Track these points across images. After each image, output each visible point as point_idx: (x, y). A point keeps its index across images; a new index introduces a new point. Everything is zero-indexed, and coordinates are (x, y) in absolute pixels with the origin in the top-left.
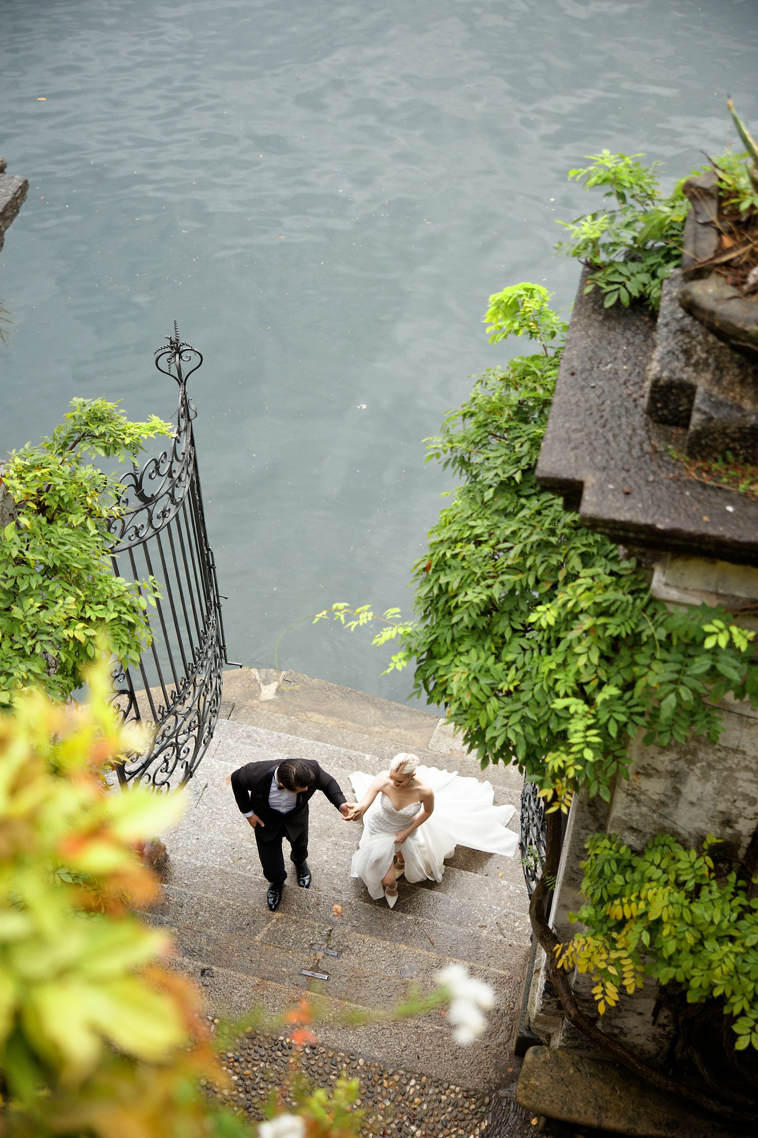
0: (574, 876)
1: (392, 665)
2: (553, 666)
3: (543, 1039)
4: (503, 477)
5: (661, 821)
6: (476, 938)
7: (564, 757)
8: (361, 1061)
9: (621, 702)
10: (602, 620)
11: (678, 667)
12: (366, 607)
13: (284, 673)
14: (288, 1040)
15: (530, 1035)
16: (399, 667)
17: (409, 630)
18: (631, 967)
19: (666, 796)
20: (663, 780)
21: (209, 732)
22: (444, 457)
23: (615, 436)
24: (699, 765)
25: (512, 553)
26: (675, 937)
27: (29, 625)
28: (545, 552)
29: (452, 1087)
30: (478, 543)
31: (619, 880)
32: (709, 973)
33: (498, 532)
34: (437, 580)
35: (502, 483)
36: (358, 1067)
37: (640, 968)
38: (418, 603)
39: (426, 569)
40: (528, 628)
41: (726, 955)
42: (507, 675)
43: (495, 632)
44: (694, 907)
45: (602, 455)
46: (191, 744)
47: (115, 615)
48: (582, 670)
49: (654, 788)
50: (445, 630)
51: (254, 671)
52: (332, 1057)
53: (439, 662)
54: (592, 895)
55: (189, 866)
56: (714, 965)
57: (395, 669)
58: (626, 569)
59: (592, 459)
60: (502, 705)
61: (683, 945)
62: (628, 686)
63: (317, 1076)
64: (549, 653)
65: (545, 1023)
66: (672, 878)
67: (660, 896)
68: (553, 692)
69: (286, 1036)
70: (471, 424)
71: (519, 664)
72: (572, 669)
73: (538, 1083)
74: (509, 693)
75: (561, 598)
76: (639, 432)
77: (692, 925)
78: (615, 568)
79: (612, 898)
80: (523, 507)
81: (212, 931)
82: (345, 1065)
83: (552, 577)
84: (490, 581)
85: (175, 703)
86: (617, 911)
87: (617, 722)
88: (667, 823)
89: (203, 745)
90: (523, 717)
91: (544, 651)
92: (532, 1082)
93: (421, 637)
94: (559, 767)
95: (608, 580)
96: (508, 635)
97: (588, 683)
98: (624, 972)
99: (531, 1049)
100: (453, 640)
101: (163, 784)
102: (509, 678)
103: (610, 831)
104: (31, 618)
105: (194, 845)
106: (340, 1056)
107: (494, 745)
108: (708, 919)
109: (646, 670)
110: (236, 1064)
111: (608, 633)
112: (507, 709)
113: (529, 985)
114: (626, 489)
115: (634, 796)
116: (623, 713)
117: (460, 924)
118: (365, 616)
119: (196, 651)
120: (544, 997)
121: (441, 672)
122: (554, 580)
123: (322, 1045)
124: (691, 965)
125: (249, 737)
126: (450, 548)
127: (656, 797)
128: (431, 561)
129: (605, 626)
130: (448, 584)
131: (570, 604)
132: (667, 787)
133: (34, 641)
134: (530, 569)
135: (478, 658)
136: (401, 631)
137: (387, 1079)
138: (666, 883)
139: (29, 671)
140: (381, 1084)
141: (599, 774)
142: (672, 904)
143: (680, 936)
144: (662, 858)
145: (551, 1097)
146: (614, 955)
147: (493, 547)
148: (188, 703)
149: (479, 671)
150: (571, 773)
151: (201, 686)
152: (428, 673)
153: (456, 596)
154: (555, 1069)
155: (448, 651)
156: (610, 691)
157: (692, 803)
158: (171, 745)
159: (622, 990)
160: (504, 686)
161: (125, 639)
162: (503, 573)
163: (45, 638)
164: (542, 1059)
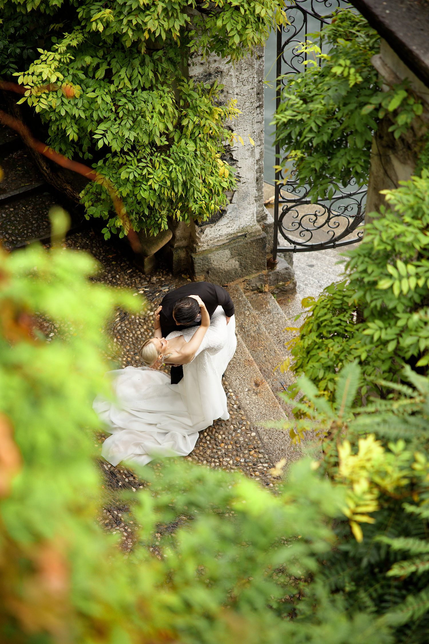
8: (254, 434)
14: (232, 394)
36: (249, 435)
52: (242, 420)
82: (244, 428)
101: (307, 230)
106: (247, 423)
137: (255, 452)
140: (250, 451)
158: (325, 206)
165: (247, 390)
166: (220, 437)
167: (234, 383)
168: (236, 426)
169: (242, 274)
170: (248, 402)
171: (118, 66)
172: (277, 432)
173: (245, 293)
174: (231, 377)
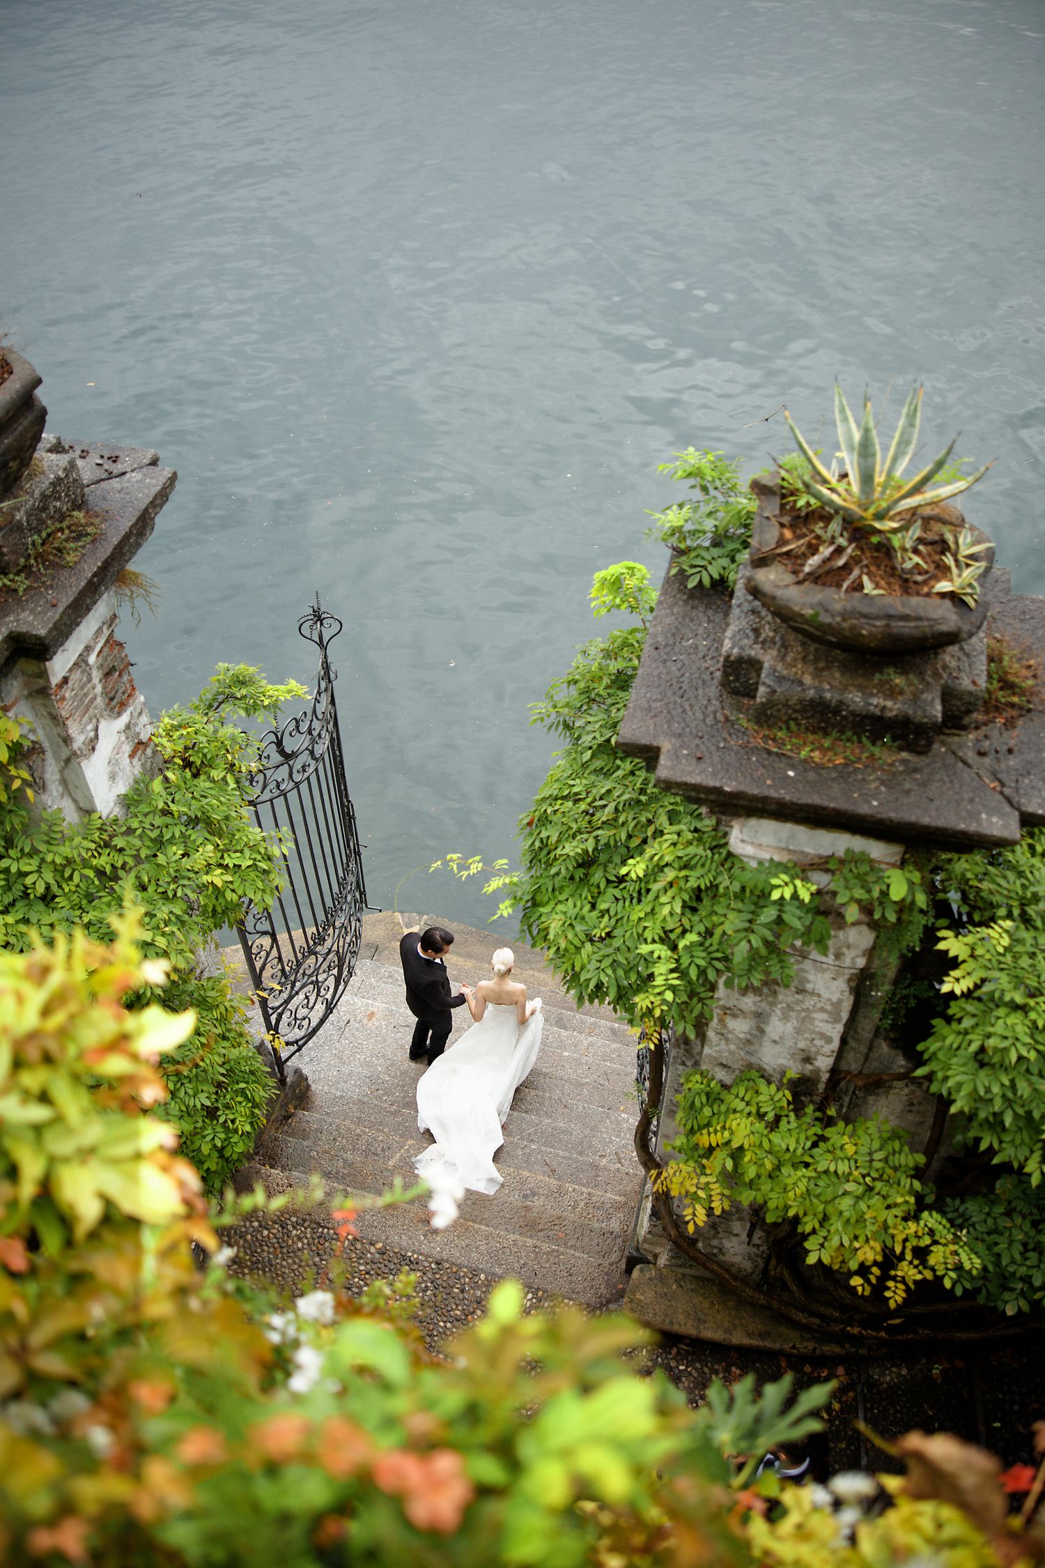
0: (674, 1108)
1: (499, 912)
2: (642, 915)
3: (650, 1258)
4: (601, 740)
5: (748, 1058)
6: (595, 1167)
7: (652, 999)
8: (483, 1276)
9: (702, 948)
10: (683, 873)
11: (750, 916)
12: (477, 858)
13: (425, 917)
14: (415, 1256)
15: (638, 1255)
16: (505, 914)
17: (515, 879)
18: (719, 1191)
19: (751, 1034)
20: (748, 1020)
21: (348, 972)
22: (548, 722)
23: (691, 706)
24: (779, 1006)
25: (607, 810)
26: (755, 1163)
27: (171, 871)
28: (636, 810)
29: (566, 1301)
30: (576, 801)
31: (707, 1111)
32: (784, 1195)
33: (594, 791)
34: (539, 834)
35: (600, 745)
36: (480, 1282)
37: (727, 1192)
38: (524, 855)
39: (529, 824)
40: (622, 879)
41: (799, 1179)
42: (600, 922)
43: (591, 882)
44: (771, 1136)
45: (678, 723)
46: (331, 982)
47: (250, 862)
48: (668, 919)
49: (740, 1027)
50: (547, 881)
51: (398, 915)
52: (456, 1273)
53: (542, 910)
54: (685, 1125)
55: (330, 1095)
56: (788, 1189)
57: (501, 916)
58: (707, 826)
59: (669, 727)
60: (596, 950)
61: (762, 1171)
62: (709, 933)
63: (441, 1289)
64: (639, 901)
65: (652, 1244)
66: (753, 1109)
67: (743, 1126)
68: (641, 938)
69: (414, 1252)
70: (574, 691)
71: (612, 913)
72: (659, 917)
73: (642, 1298)
74: (602, 939)
75: (649, 852)
76: (714, 702)
77: (770, 1152)
78: (699, 825)
79: (700, 1129)
80: (618, 768)
81: (349, 1156)
82: (467, 1280)
83: (642, 832)
84: (585, 836)
85: (315, 943)
86: (704, 1139)
87: (698, 966)
88: (753, 1060)
89: (342, 983)
90: (614, 961)
91: (635, 901)
92: (638, 1296)
93: (524, 887)
94: (648, 1007)
95: (690, 836)
96: (603, 885)
97: (671, 931)
98: (711, 1196)
99: (638, 1267)
100: (553, 890)
101: (304, 1019)
102: (602, 925)
103: (704, 1067)
104: (174, 865)
105: (335, 1076)
106: (463, 1271)
107: (588, 986)
108: (784, 1147)
109: (723, 919)
110: (367, 1276)
111: (689, 885)
112: (601, 953)
113: (639, 1210)
114: (699, 755)
115: (723, 1035)
116: (703, 958)
117: (581, 1154)
118: (476, 867)
119: (335, 896)
120: (650, 1220)
121: (543, 919)
122: (644, 835)
123: (447, 1261)
124: (769, 1188)
125: (390, 977)
126: (551, 805)
127: (742, 1036)
128: (534, 817)
129: (686, 878)
130: (548, 837)
131: (656, 858)
132: (751, 1028)
133: (176, 885)
134: (623, 824)
135: (575, 906)
136: (507, 880)
138: (749, 1114)
139: (171, 912)
141: (685, 1013)
142: (753, 1133)
143: (760, 1162)
144: (746, 1091)
145: (654, 1309)
146: (703, 1180)
147: (589, 805)
148: (328, 943)
149: (576, 918)
150: (657, 1013)
151: (341, 928)
152: (532, 920)
153: (556, 848)
154: (659, 1285)
155: (549, 899)
156: (692, 937)
157: (775, 1042)
158: (312, 983)
159: (710, 1211)
160: (597, 933)
161: (260, 885)
162: (599, 828)
163: (186, 882)
164: (648, 1276)
165: (423, 1238)
166: (458, 1313)
167: (404, 1243)
168: (458, 1286)
170: (439, 1249)
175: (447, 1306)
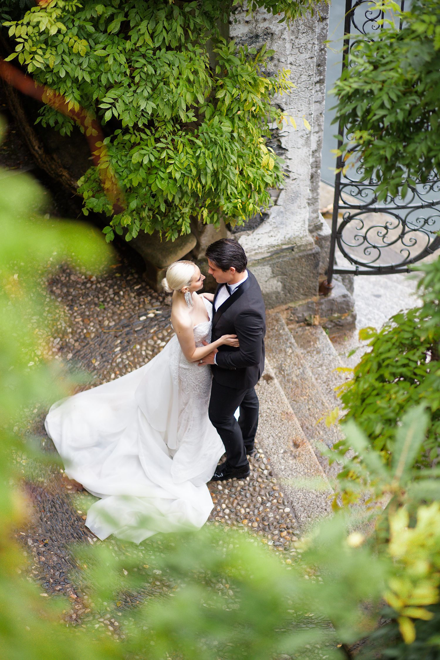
8: (287, 510)
14: (263, 456)
36: (281, 511)
52: (274, 490)
63: (251, 489)
82: (275, 501)
101: (375, 247)
106: (279, 494)
123: (278, 478)
137: (289, 533)
140: (281, 531)
165: (282, 451)
166: (243, 511)
167: (266, 442)
168: (265, 498)
169: (284, 299)
170: (283, 467)
171: (138, 18)
172: (319, 509)
173: (288, 324)
174: (262, 433)
175: (241, 500)
